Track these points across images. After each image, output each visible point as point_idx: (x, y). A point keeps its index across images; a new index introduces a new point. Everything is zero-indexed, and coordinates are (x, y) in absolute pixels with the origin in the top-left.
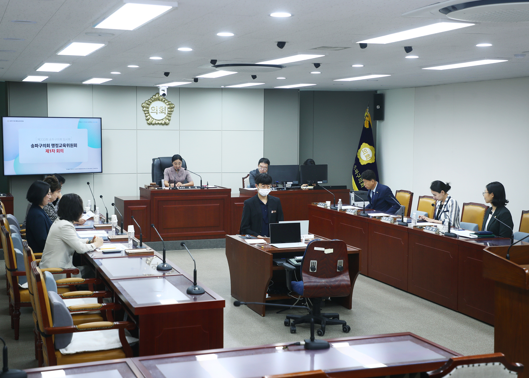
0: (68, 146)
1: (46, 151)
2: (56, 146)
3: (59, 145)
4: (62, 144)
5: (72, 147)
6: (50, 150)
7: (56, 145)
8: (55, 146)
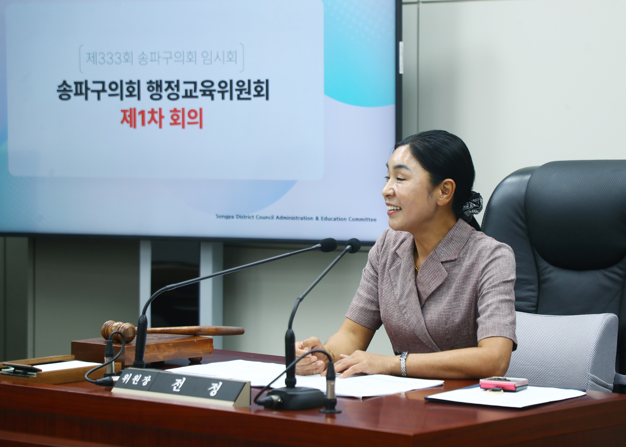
0: (227, 95)
1: (125, 118)
2: (170, 91)
3: (183, 87)
4: (195, 83)
5: (246, 96)
6: (142, 113)
7: (170, 87)
8: (165, 94)
